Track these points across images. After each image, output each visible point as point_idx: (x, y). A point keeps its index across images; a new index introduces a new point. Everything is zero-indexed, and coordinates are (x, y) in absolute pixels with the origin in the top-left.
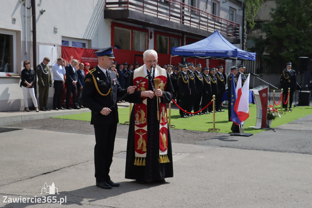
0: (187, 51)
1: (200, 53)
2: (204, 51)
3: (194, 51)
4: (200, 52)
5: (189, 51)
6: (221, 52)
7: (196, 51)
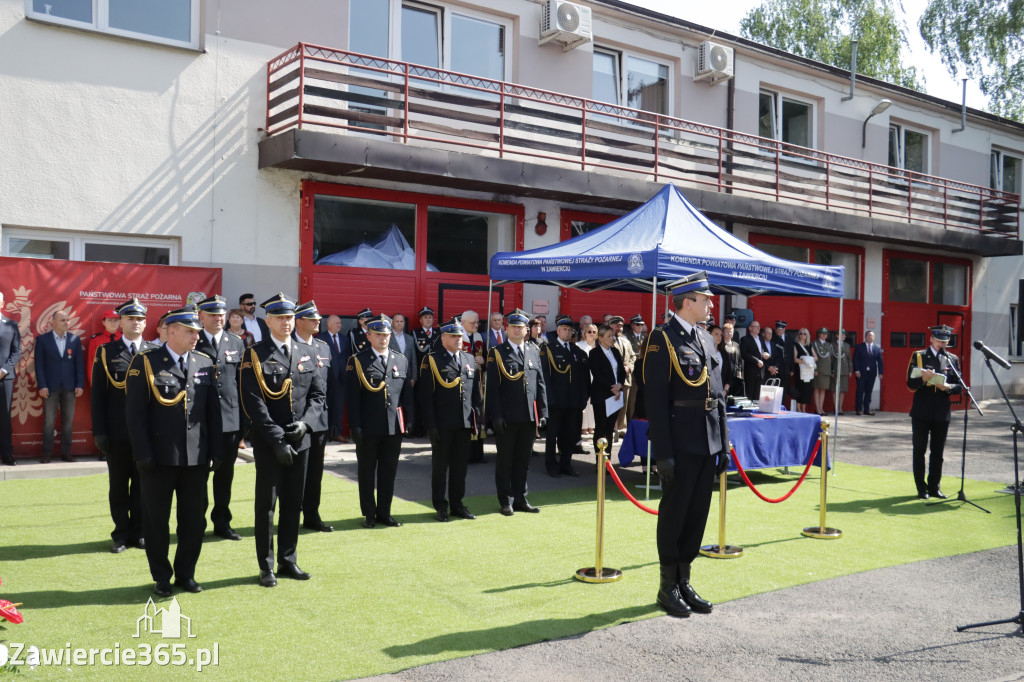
0: (525, 262)
1: (557, 269)
2: (566, 261)
3: (541, 262)
4: (555, 265)
5: (529, 263)
6: (610, 259)
7: (547, 262)
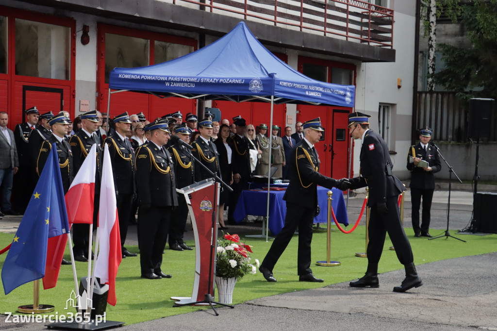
0: (149, 78)
1: (182, 85)
2: (192, 80)
3: (166, 79)
4: (180, 82)
5: (154, 78)
6: (234, 81)
7: (172, 79)
